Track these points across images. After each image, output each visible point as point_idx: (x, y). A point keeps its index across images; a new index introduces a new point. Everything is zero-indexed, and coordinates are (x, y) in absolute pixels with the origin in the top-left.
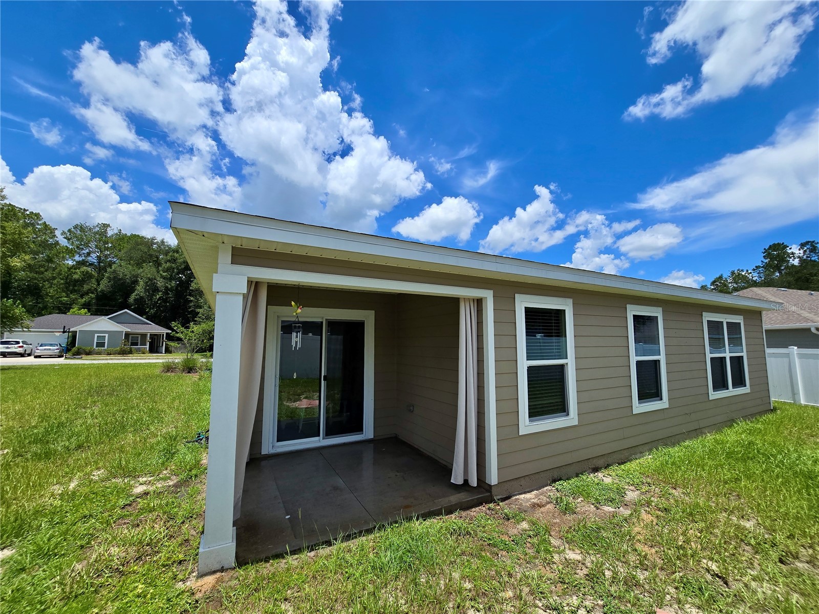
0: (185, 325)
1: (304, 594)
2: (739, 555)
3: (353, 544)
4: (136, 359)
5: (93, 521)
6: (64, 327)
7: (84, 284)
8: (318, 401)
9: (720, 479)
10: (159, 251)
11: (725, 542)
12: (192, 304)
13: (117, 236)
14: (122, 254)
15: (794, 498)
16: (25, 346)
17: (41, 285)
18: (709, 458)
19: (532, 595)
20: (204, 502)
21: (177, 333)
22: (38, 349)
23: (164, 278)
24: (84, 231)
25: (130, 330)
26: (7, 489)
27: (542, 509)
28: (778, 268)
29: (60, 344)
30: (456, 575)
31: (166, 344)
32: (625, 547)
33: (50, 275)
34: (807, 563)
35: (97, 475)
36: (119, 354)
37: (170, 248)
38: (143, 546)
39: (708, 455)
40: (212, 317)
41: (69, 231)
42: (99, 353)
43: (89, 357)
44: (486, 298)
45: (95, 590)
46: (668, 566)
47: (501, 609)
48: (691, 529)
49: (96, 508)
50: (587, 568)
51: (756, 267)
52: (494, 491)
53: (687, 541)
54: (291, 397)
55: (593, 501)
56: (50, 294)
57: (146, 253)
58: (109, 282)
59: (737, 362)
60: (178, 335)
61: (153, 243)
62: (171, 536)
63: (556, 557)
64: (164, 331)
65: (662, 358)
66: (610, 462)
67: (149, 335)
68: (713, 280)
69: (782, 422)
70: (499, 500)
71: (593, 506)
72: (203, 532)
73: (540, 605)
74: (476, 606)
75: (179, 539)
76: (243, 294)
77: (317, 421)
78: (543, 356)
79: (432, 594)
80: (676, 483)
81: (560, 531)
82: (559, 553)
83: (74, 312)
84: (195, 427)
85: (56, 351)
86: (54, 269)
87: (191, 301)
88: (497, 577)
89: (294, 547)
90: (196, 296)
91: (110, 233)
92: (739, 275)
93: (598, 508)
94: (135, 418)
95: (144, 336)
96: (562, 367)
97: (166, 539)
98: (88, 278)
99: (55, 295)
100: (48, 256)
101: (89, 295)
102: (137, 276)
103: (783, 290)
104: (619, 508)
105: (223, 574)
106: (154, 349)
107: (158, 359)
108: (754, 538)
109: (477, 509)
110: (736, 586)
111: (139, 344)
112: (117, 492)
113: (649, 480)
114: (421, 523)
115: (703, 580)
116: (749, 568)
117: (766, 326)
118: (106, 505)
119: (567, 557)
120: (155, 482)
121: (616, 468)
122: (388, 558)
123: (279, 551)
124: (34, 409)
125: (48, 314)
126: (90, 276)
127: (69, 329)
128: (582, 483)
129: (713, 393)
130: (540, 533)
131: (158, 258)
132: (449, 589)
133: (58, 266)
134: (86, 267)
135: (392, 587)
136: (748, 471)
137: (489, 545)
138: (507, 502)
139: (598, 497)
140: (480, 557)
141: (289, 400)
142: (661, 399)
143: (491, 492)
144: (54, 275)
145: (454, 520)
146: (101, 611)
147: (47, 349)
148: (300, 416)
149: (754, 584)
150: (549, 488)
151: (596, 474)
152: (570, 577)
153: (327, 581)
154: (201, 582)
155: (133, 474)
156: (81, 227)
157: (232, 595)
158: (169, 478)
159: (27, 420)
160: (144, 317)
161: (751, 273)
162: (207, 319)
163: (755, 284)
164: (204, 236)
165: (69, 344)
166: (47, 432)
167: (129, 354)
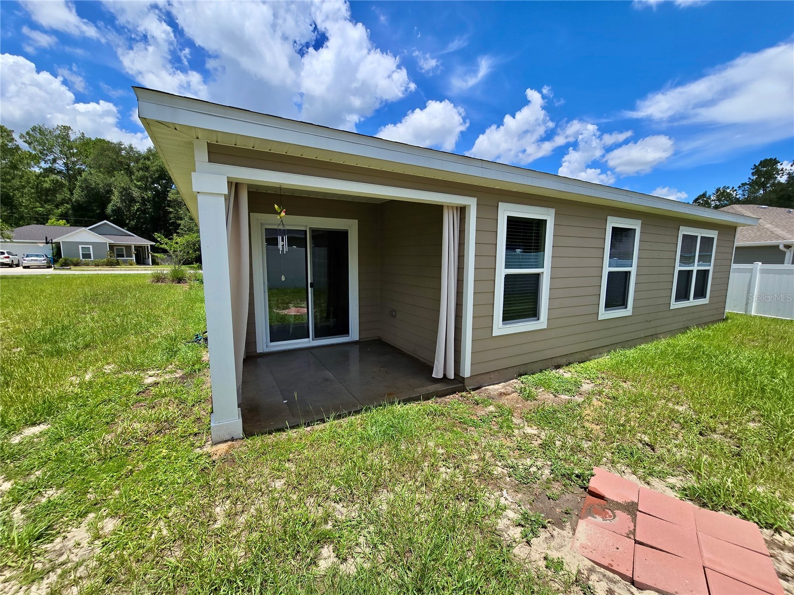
0: (169, 235)
1: (303, 457)
2: (668, 430)
3: (344, 422)
4: (125, 270)
5: (113, 404)
6: (46, 238)
7: (56, 194)
8: (306, 309)
9: (666, 375)
10: (129, 158)
11: (659, 422)
12: (172, 216)
13: (81, 141)
14: (88, 160)
15: (724, 389)
16: (10, 256)
17: (11, 194)
18: (659, 358)
19: (493, 457)
20: (209, 390)
21: (161, 244)
22: (25, 260)
23: (139, 188)
24: (44, 135)
25: (113, 242)
26: (29, 380)
27: (508, 397)
28: (763, 185)
29: (46, 255)
30: (431, 444)
31: (152, 256)
32: (575, 424)
33: (18, 183)
34: (721, 434)
35: (108, 369)
36: (107, 265)
37: (140, 155)
38: (161, 422)
39: (659, 355)
40: (195, 228)
41: (28, 133)
42: (87, 265)
43: (78, 268)
44: (470, 205)
45: (126, 454)
46: (608, 437)
47: (467, 467)
48: (633, 412)
49: (114, 394)
50: (541, 439)
51: (742, 184)
52: (466, 382)
53: (628, 421)
54: (280, 305)
55: (553, 391)
56: (23, 204)
57: (115, 159)
58: (82, 192)
59: (703, 275)
60: (162, 246)
61: (121, 149)
62: (184, 416)
63: (516, 432)
64: (148, 243)
65: (633, 270)
66: (571, 361)
67: (133, 247)
68: (696, 197)
69: (730, 329)
70: (470, 389)
71: (552, 395)
72: (212, 412)
73: (500, 464)
74: (447, 465)
75: (192, 418)
76: (225, 195)
77: (306, 325)
78: (521, 265)
79: (411, 457)
80: (627, 378)
81: (522, 413)
82: (519, 429)
83: (53, 223)
84: (192, 329)
85: (43, 262)
86: (21, 177)
87: (171, 212)
88: (465, 446)
89: (292, 423)
90: (175, 207)
91: (73, 137)
92: (724, 192)
93: (556, 396)
94: (134, 322)
95: (128, 247)
96: (537, 276)
97: (180, 417)
98: (59, 187)
99: (28, 205)
100: (11, 162)
101: (64, 206)
102: (110, 185)
103: (763, 208)
104: (574, 396)
105: (234, 442)
106: (141, 261)
107: (146, 270)
108: (683, 418)
109: (451, 396)
110: (660, 451)
111: (125, 256)
112: (130, 382)
113: (603, 375)
114: (403, 406)
115: (635, 447)
116: (674, 439)
117: (738, 243)
118: (122, 392)
119: (525, 432)
120: (163, 375)
121: (577, 365)
122: (374, 432)
123: (280, 426)
124: (36, 314)
125: (27, 225)
126: (62, 185)
127: (52, 240)
128: (544, 377)
129: (674, 303)
130: (504, 415)
131: (129, 165)
132: (425, 453)
133: (24, 173)
134: (55, 175)
135: (378, 452)
136: (691, 368)
137: (460, 422)
138: (477, 391)
139: (557, 388)
140: (452, 431)
141: (278, 308)
142: (626, 308)
143: (464, 383)
144: (23, 184)
145: (431, 404)
146: (134, 468)
147: (35, 260)
148: (290, 321)
149: (675, 450)
150: (515, 381)
151: (558, 370)
152: (526, 446)
153: (323, 448)
154: (215, 448)
155: (142, 368)
156: (40, 130)
157: (243, 457)
158: (175, 371)
159: (32, 324)
160: (126, 228)
161: (736, 190)
162: (189, 231)
163: (738, 202)
164: (176, 129)
165: (54, 255)
166: (53, 334)
167: (116, 265)
